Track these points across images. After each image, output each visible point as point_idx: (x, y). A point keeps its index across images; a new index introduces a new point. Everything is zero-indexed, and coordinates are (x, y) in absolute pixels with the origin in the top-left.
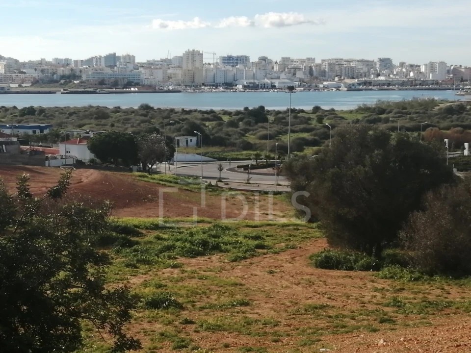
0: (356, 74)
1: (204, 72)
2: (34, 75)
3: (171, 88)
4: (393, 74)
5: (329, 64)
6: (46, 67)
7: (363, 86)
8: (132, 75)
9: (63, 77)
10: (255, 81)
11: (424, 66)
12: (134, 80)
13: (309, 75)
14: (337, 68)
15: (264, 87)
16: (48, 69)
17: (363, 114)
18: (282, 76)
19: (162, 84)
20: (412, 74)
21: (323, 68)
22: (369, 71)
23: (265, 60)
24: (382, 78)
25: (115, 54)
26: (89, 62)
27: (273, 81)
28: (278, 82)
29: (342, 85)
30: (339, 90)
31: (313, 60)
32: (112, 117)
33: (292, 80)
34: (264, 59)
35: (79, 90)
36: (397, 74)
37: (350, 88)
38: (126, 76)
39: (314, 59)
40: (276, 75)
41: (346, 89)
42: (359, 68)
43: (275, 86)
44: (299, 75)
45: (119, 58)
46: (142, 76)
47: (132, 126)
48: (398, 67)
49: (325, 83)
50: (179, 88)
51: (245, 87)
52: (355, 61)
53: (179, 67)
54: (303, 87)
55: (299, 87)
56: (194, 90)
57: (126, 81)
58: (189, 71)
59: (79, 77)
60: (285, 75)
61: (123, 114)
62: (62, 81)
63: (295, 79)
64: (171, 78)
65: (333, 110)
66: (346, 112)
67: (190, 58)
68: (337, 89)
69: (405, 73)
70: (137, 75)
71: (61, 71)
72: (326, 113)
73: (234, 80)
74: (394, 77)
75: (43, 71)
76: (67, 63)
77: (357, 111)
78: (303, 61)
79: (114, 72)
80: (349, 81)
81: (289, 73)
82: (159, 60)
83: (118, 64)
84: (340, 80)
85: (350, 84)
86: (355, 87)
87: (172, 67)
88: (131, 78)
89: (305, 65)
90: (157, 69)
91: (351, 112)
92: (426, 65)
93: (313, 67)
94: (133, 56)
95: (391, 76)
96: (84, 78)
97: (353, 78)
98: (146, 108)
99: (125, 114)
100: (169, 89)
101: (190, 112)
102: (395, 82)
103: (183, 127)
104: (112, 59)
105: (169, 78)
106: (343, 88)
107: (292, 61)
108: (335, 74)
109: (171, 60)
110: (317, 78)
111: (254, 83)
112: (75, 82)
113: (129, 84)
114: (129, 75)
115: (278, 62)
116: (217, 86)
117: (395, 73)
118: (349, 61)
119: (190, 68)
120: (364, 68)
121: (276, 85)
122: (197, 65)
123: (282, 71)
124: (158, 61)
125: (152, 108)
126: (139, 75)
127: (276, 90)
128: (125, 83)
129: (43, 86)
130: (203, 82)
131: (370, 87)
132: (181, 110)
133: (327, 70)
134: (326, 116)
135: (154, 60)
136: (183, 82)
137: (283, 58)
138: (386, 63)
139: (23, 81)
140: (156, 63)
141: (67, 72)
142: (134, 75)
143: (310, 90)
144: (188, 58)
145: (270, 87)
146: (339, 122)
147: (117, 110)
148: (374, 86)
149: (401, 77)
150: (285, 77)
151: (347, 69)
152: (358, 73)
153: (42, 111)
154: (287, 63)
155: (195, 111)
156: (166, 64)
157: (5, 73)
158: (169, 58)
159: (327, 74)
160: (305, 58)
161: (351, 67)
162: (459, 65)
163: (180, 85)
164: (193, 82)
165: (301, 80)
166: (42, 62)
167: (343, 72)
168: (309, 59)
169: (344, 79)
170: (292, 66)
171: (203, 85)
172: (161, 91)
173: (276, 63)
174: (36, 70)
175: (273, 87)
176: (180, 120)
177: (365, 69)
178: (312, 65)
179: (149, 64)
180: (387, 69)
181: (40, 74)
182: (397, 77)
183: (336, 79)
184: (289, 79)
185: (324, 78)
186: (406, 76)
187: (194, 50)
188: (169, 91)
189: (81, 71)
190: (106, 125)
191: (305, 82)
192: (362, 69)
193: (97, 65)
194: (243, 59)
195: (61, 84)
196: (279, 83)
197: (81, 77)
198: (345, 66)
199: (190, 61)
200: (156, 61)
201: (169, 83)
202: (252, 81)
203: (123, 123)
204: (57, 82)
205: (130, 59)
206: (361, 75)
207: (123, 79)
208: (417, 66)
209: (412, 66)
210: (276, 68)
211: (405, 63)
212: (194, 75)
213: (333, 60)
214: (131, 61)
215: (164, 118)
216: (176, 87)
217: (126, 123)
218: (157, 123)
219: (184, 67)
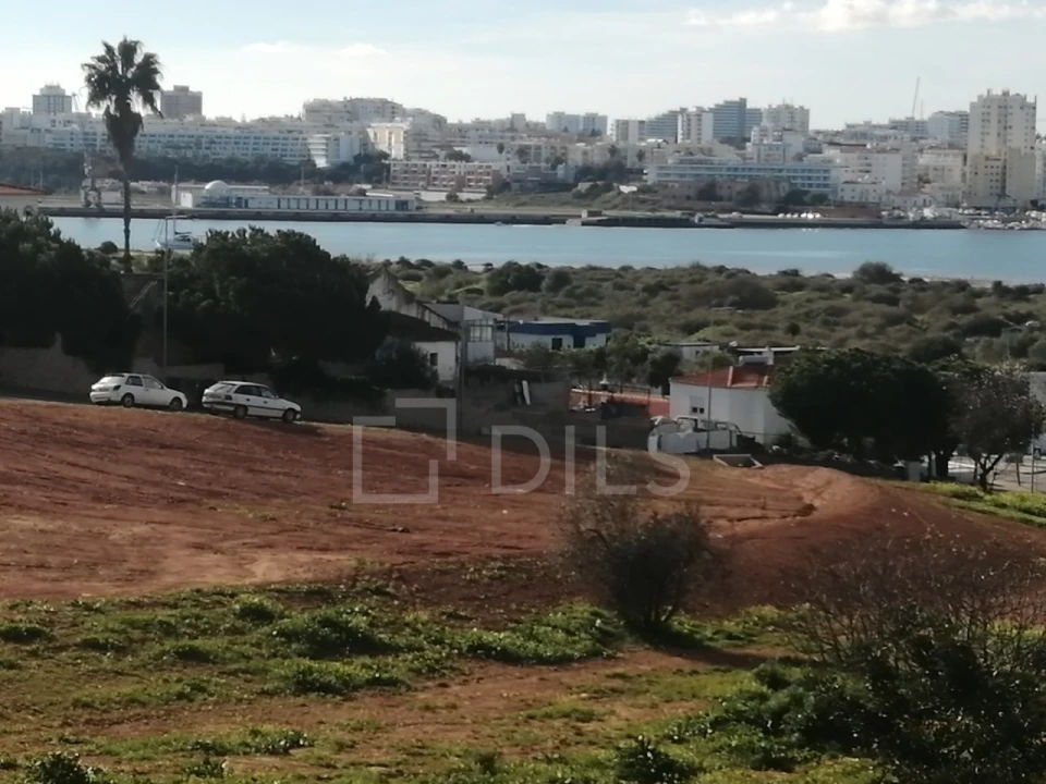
1: (1039, 164)
2: (495, 166)
3: (928, 213)
6: (533, 142)
8: (803, 171)
9: (585, 172)
12: (811, 185)
16: (539, 148)
19: (898, 201)
25: (743, 102)
26: (663, 125)
32: (784, 304)
35: (638, 214)
38: (784, 174)
45: (757, 113)
46: (833, 173)
47: (862, 335)
50: (957, 214)
53: (951, 146)
56: (1004, 221)
57: (785, 188)
58: (987, 158)
59: (634, 174)
61: (818, 294)
62: (583, 186)
64: (928, 182)
67: (994, 118)
70: (818, 171)
71: (578, 153)
75: (523, 152)
76: (592, 128)
79: (744, 158)
82: (885, 121)
83: (754, 134)
87: (931, 148)
88: (799, 181)
90: (883, 151)
94: (802, 108)
96: (651, 176)
98: (878, 274)
99: (825, 295)
100: (923, 218)
101: (1022, 293)
103: (1035, 340)
104: (735, 120)
105: (924, 180)
109: (923, 123)
112: (625, 189)
113: (795, 200)
114: (795, 171)
119: (993, 152)
122: (1017, 139)
124: (880, 127)
125: (896, 278)
126: (826, 171)
128: (783, 194)
129: (524, 198)
130: (1034, 197)
132: (989, 286)
135: (867, 124)
136: (968, 195)
139: (462, 184)
140: (877, 132)
141: (598, 158)
142: (810, 171)
144: (985, 120)
147: (792, 280)
153: (562, 277)
156: (907, 136)
157: (407, 158)
158: (917, 118)
163: (957, 207)
164: (1002, 195)
166: (514, 125)
171: (1036, 205)
172: (899, 223)
174: (501, 148)
176: (1007, 316)
179: (855, 135)
181: (515, 162)
187: (1006, 94)
188: (923, 224)
189: (641, 155)
190: (773, 328)
193: (687, 134)
195: (580, 196)
197: (640, 172)
199: (994, 127)
200: (875, 127)
201: (922, 197)
203: (826, 323)
204: (565, 187)
205: (791, 118)
207: (777, 183)
212: (1004, 174)
214: (797, 126)
215: (955, 311)
216: (946, 211)
217: (837, 324)
218: (934, 324)
219: (973, 149)
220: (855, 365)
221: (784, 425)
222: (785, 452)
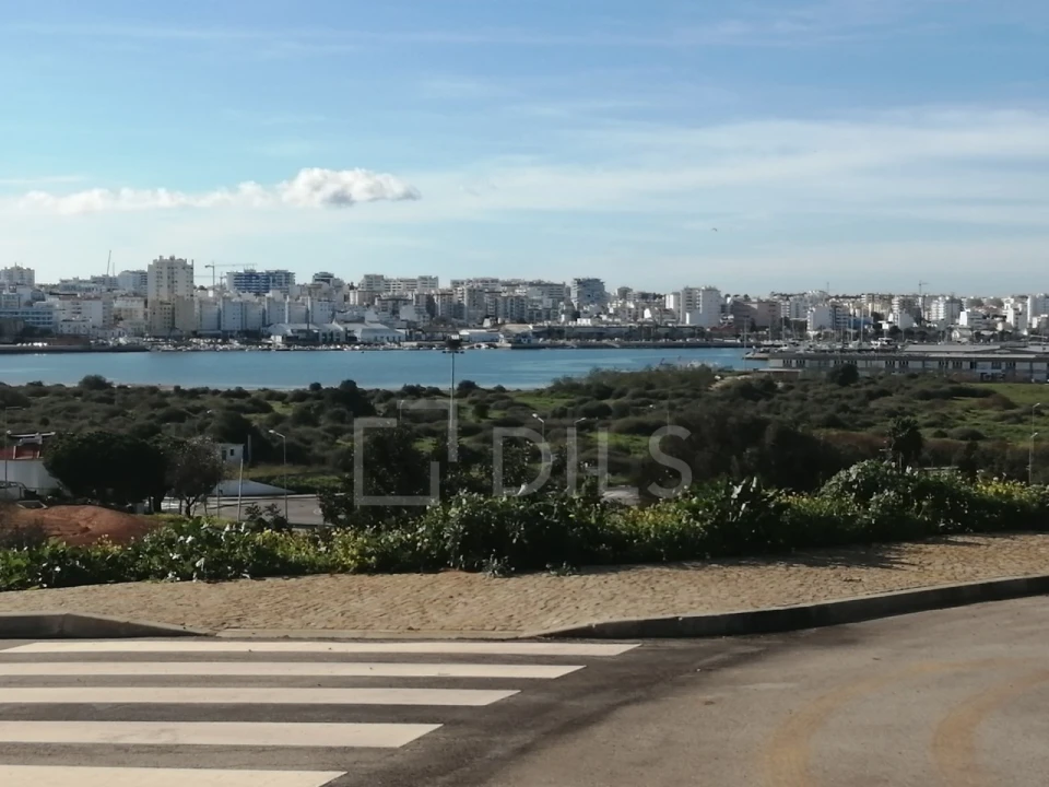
0: (527, 314)
1: (197, 306)
3: (122, 340)
4: (606, 312)
5: (469, 290)
7: (545, 339)
8: (33, 313)
10: (311, 327)
11: (672, 297)
12: (39, 323)
13: (428, 315)
14: (487, 299)
15: (330, 339)
17: (564, 398)
18: (370, 315)
19: (101, 333)
20: (647, 314)
21: (455, 299)
22: (555, 307)
23: (328, 281)
24: (584, 322)
27: (350, 327)
28: (360, 330)
29: (502, 336)
30: (496, 347)
31: (433, 282)
32: (36, 405)
33: (392, 326)
34: (325, 278)
36: (616, 314)
37: (519, 343)
38: (20, 315)
39: (436, 279)
40: (355, 313)
41: (510, 345)
42: (533, 301)
43: (355, 338)
44: (407, 313)
46: (55, 314)
47: (93, 424)
48: (615, 298)
49: (464, 332)
50: (144, 341)
51: (288, 340)
52: (525, 284)
53: (135, 295)
54: (416, 340)
55: (407, 341)
56: (175, 346)
57: (20, 326)
58: (161, 303)
60: (376, 313)
61: (57, 398)
63: (398, 324)
64: (121, 319)
65: (501, 389)
66: (528, 394)
67: (165, 275)
68: (490, 346)
69: (633, 312)
70: (44, 313)
72: (489, 396)
73: (264, 325)
74: (610, 320)
77: (552, 392)
78: (411, 284)
80: (516, 328)
81: (385, 310)
82: (89, 278)
84: (495, 325)
85: (518, 335)
86: (529, 341)
87: (122, 296)
88: (30, 320)
89: (416, 292)
90: (89, 299)
91: (539, 393)
92: (676, 294)
93: (435, 298)
94: (29, 269)
95: (604, 317)
97: (521, 321)
98: (95, 383)
99: (64, 398)
100: (119, 345)
101: (194, 393)
102: (613, 331)
103: (209, 423)
105: (118, 319)
106: (503, 343)
107: (387, 282)
108: (481, 312)
109: (115, 278)
110: (443, 320)
111: (308, 332)
113: (29, 333)
114: (27, 313)
115: (355, 285)
116: (226, 337)
117: (611, 311)
118: (511, 285)
119: (166, 299)
120: (545, 301)
121: (358, 335)
122: (181, 291)
123: (368, 306)
124: (85, 282)
125: (109, 386)
126: (49, 313)
127: (357, 347)
128: (19, 329)
130: (194, 329)
131: (561, 342)
132: (172, 389)
133: (465, 303)
134: (491, 402)
135: (76, 279)
136: (149, 328)
137: (367, 277)
138: (591, 289)
140: (82, 285)
142: (38, 313)
143: (431, 347)
144: (159, 276)
145: (343, 339)
146: (522, 414)
147: (37, 389)
148: (568, 339)
149: (624, 320)
150: (375, 318)
151: (509, 301)
152: (531, 312)
154: (376, 288)
155: (205, 391)
156: (104, 288)
158: (111, 275)
159: (465, 312)
160: (416, 277)
161: (518, 297)
162: (742, 295)
163: (142, 336)
164: (173, 328)
165: (410, 325)
167: (501, 307)
168: (424, 279)
169: (503, 323)
170: (390, 294)
171: (196, 335)
172: (103, 348)
173: (352, 287)
175: (351, 340)
176: (189, 410)
177: (548, 302)
178: (433, 292)
179: (67, 288)
180: (593, 302)
182: (616, 320)
183: (487, 323)
184: (385, 323)
185: (460, 321)
186: (635, 318)
187: (172, 259)
188: (119, 349)
190: (30, 422)
191: (420, 330)
192: (541, 301)
194: (281, 279)
196: (364, 331)
198: (503, 295)
199: (165, 282)
200: (81, 282)
201: (118, 330)
202: (304, 327)
203: (66, 417)
205: (22, 276)
206: (539, 315)
207: (15, 321)
208: (655, 296)
209: (644, 296)
210: (354, 298)
211: (631, 290)
212: (173, 313)
213: (477, 281)
214: (26, 282)
215: (153, 406)
216: (135, 340)
217: (74, 417)
218: (140, 416)
219: (151, 296)
220: (100, 442)
221: (54, 482)
222: (57, 499)
